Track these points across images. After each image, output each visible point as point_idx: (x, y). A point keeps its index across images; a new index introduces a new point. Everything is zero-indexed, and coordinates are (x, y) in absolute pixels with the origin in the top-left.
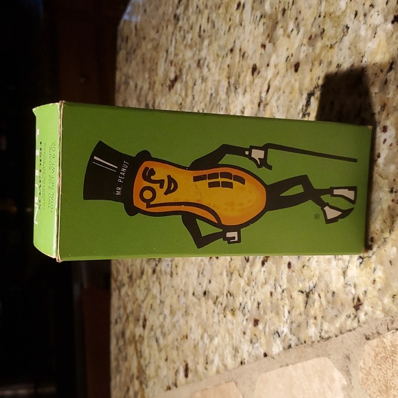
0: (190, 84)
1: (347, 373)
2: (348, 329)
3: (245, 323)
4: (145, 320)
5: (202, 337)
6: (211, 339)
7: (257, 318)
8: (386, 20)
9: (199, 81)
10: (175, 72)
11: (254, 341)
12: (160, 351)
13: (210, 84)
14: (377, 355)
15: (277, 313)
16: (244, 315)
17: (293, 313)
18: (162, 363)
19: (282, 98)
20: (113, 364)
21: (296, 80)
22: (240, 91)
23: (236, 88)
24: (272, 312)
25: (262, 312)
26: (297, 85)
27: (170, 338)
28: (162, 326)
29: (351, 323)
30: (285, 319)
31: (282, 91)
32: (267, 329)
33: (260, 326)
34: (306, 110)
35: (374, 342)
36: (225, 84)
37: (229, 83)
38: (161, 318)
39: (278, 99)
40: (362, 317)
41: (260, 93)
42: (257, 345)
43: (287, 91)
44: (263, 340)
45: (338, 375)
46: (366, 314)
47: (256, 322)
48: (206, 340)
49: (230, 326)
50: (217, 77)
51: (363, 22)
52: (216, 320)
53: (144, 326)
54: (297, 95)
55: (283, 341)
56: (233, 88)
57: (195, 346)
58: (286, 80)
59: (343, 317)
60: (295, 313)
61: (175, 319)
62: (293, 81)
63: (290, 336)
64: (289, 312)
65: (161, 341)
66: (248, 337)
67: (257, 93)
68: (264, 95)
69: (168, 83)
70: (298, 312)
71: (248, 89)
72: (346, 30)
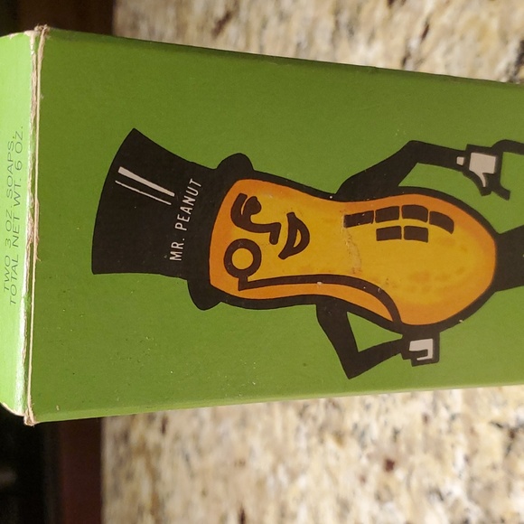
0: (256, 25)
3: (364, 461)
5: (274, 470)
6: (293, 476)
7: (392, 457)
9: (273, 21)
10: (226, 6)
11: (385, 495)
12: (192, 476)
13: (295, 24)
15: (439, 457)
16: (363, 446)
17: (477, 462)
18: (196, 498)
20: (108, 481)
21: (491, 15)
22: (361, 36)
23: (351, 32)
25: (403, 448)
26: (494, 25)
27: (212, 459)
28: (196, 437)
30: (455, 471)
31: (456, 37)
32: (414, 483)
33: (399, 474)
34: (516, 73)
36: (327, 23)
37: (337, 23)
38: (195, 423)
39: (449, 50)
41: (407, 40)
42: (390, 506)
43: (472, 34)
44: (404, 499)
47: (390, 465)
48: (283, 476)
49: (332, 461)
50: (310, 13)
52: (303, 444)
53: (163, 430)
54: (493, 43)
56: (344, 32)
57: (261, 484)
58: (468, 15)
60: (481, 463)
61: (221, 429)
62: (484, 16)
63: (466, 503)
64: (467, 459)
65: (195, 461)
67: (398, 41)
68: (414, 43)
69: (212, 25)
70: (488, 461)
71: (379, 33)
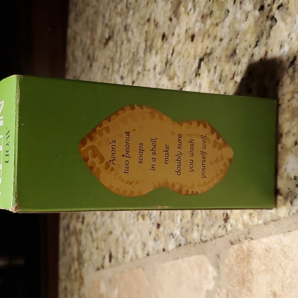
1: (217, 267)
2: (219, 235)
4: (83, 218)
8: (255, 8)
14: (237, 256)
19: (182, 60)
24: (169, 219)
29: (221, 232)
35: (236, 246)
40: (229, 227)
45: (211, 268)
46: (232, 226)
51: (239, 8)
55: (176, 241)
59: (216, 227)
66: (153, 236)
72: (227, 12)
